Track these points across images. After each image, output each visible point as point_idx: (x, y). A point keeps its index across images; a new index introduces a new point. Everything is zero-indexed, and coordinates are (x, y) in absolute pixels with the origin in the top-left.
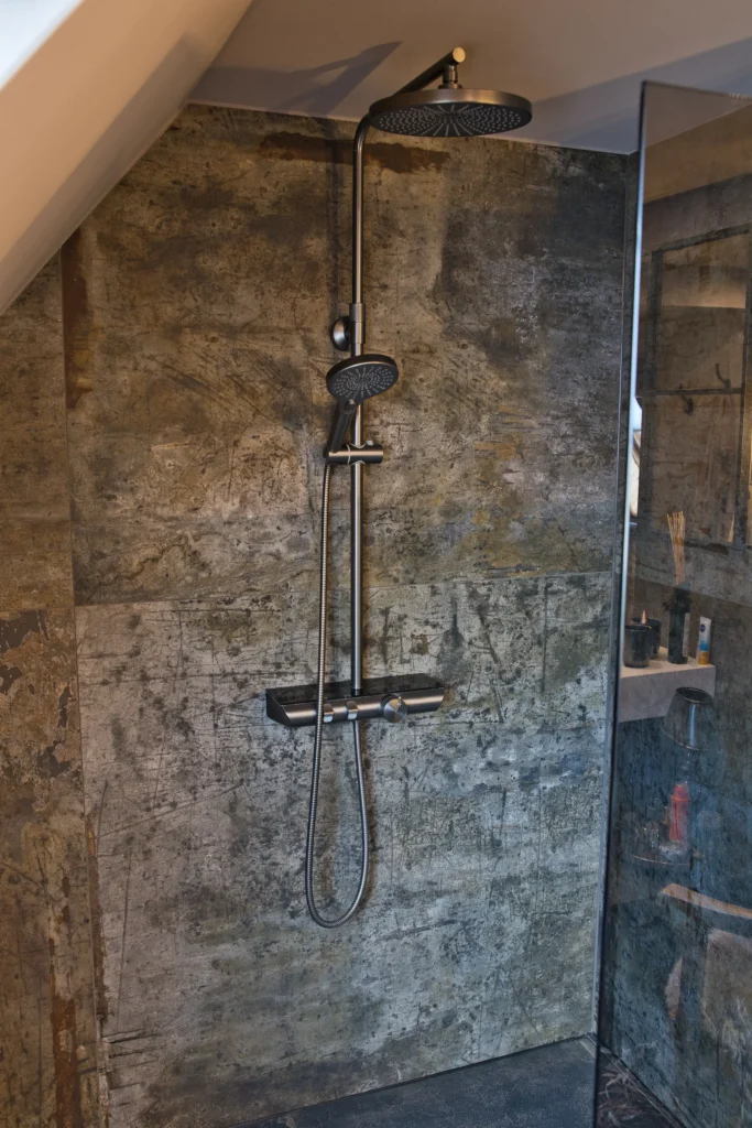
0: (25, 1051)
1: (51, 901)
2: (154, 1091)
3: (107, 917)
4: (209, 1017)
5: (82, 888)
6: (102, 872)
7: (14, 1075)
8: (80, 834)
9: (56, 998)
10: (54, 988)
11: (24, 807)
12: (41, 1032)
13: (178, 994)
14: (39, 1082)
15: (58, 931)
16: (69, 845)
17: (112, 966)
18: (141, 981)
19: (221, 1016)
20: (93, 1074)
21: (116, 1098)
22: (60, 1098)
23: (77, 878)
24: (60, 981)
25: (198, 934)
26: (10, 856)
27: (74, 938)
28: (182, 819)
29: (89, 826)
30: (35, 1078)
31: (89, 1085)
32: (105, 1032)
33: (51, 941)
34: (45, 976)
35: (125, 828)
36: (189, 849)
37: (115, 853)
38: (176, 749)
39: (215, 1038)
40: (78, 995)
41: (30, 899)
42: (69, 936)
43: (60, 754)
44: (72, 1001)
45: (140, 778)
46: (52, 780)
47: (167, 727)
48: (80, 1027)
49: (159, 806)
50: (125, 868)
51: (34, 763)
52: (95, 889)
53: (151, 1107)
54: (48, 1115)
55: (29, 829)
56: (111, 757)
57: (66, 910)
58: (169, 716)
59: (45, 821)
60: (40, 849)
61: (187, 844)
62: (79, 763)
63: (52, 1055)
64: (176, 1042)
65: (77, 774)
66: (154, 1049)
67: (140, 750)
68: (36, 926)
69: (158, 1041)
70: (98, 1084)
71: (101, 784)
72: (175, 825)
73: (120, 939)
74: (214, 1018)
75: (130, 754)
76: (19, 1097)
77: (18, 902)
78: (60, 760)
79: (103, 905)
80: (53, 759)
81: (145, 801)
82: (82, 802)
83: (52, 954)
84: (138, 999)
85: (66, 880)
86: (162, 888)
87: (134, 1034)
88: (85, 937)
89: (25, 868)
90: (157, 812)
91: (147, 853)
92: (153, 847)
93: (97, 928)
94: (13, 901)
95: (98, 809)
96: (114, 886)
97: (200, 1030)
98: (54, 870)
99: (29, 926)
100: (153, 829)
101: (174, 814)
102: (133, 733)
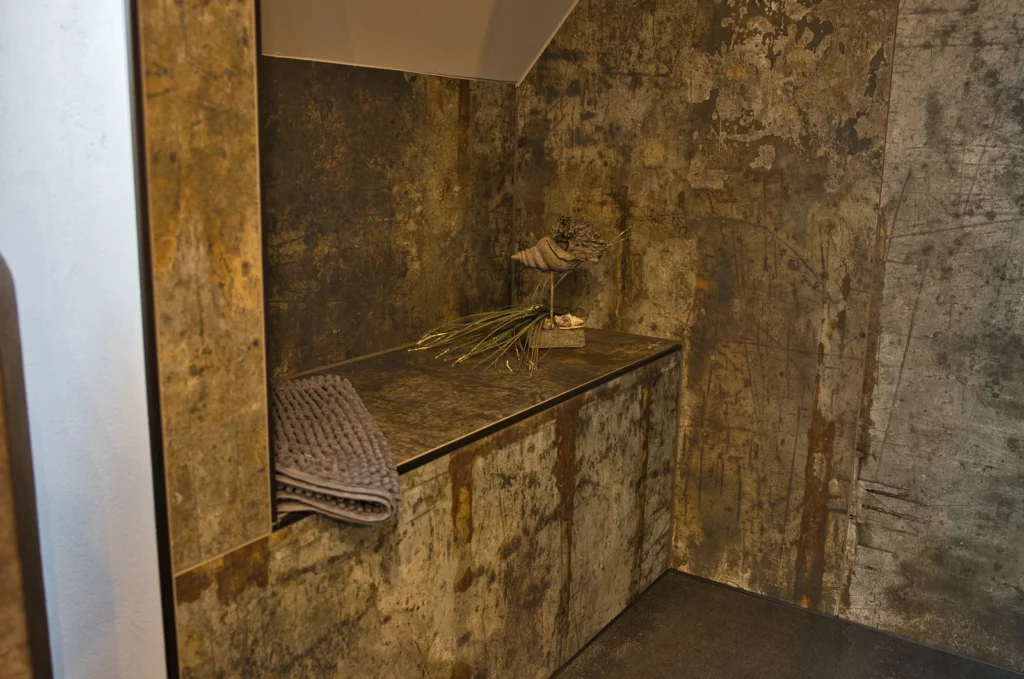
0: (779, 459)
1: (827, 300)
2: (906, 569)
3: (886, 338)
4: (992, 510)
5: (864, 295)
6: (888, 281)
7: (764, 480)
8: (870, 229)
9: (817, 414)
10: (816, 401)
11: (815, 184)
12: (796, 445)
13: (957, 463)
14: (786, 498)
15: (830, 337)
16: (857, 239)
17: (883, 399)
18: (913, 430)
19: (1008, 515)
20: (842, 516)
21: (863, 556)
22: (805, 526)
23: (859, 281)
24: (824, 396)
25: (995, 396)
26: (794, 237)
27: (846, 351)
28: (1000, 236)
29: (882, 221)
30: (784, 493)
31: (836, 528)
32: (864, 474)
33: (822, 346)
34: (809, 384)
35: (923, 233)
36: (1003, 279)
37: (907, 262)
38: (1005, 141)
39: (996, 542)
40: (840, 419)
41: (806, 291)
42: (841, 347)
43: (862, 129)
44: (832, 424)
45: (952, 172)
46: (850, 157)
47: (998, 110)
48: (836, 458)
49: (971, 213)
50: (915, 284)
51: (833, 135)
52: (877, 300)
53: (902, 588)
54: (791, 539)
55: (816, 211)
56: (920, 140)
57: (842, 315)
58: (1003, 96)
59: (835, 205)
60: (826, 237)
61: (1000, 272)
62: (882, 142)
63: (803, 476)
64: (945, 526)
65: (877, 155)
66: (915, 519)
67: (958, 136)
68: (809, 323)
69: (921, 512)
70: (845, 531)
71: (903, 171)
72: (989, 243)
73: (897, 370)
74: (999, 515)
75: (944, 141)
76: (766, 506)
77: (795, 292)
78: (861, 135)
79: (884, 321)
80: (854, 133)
81: (954, 204)
82: (879, 191)
83: (820, 361)
84: (906, 451)
85: (847, 280)
86: (958, 321)
87: (895, 492)
88: (857, 353)
89: (806, 255)
90: (966, 221)
91: (947, 271)
92: (955, 265)
93: (872, 348)
94: (790, 289)
95: (896, 203)
96: (900, 302)
97: (978, 521)
98: (836, 265)
99: (802, 321)
100: (958, 242)
101: (989, 228)
102: (951, 113)
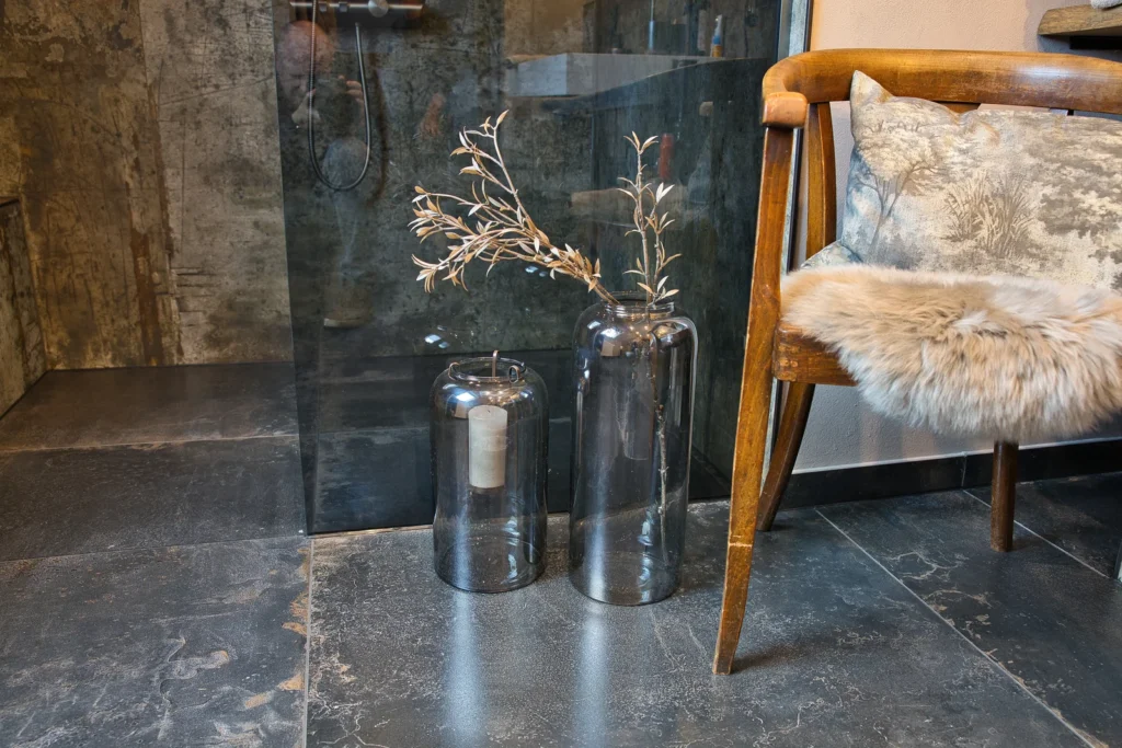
0: (113, 268)
1: (125, 152)
2: (213, 319)
3: (169, 172)
4: (254, 268)
5: (148, 145)
6: (163, 134)
7: (106, 285)
8: (144, 100)
9: (133, 231)
10: (131, 222)
11: (99, 72)
12: (124, 256)
13: (228, 244)
14: (125, 294)
15: (132, 177)
16: (136, 108)
17: (175, 212)
18: (198, 229)
19: (263, 269)
20: (166, 296)
21: (185, 320)
22: (142, 309)
23: (144, 136)
24: (136, 217)
25: (241, 197)
26: (92, 110)
27: (145, 185)
28: (225, 99)
29: (150, 95)
30: (123, 291)
31: (164, 305)
32: (173, 265)
33: (127, 184)
34: (123, 212)
35: (179, 101)
36: (231, 125)
37: (172, 120)
38: (216, 40)
39: (259, 286)
40: (150, 230)
41: (108, 147)
42: (141, 183)
43: (125, 32)
44: (145, 236)
45: (189, 60)
46: (120, 52)
47: (208, 21)
48: (153, 258)
49: (205, 86)
50: (180, 134)
51: (105, 36)
52: (158, 147)
53: (213, 332)
54: (135, 321)
55: (104, 91)
56: (165, 40)
57: (137, 161)
58: (210, 12)
59: (116, 85)
60: (115, 108)
61: (229, 121)
62: (140, 41)
63: (133, 275)
64: (229, 284)
65: (138, 50)
66: (211, 285)
67: (188, 38)
68: (115, 170)
69: (214, 280)
70: (170, 306)
71: (158, 61)
72: (219, 104)
73: (180, 192)
74: (258, 270)
75: (180, 40)
76: (112, 303)
77: (100, 148)
78: (125, 37)
79: (165, 161)
80: (119, 36)
81: (195, 80)
82: (145, 74)
83: (129, 195)
84: (197, 243)
85: (135, 137)
86: (211, 155)
87: (195, 271)
88: (152, 185)
89: (103, 122)
90: (203, 90)
91: (198, 124)
92: (202, 119)
93: (162, 180)
94: (95, 147)
95: (158, 82)
96: (172, 147)
97: (248, 277)
98: (126, 127)
99: (109, 171)
100: (201, 105)
101: (218, 94)
102: (181, 22)
